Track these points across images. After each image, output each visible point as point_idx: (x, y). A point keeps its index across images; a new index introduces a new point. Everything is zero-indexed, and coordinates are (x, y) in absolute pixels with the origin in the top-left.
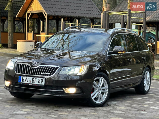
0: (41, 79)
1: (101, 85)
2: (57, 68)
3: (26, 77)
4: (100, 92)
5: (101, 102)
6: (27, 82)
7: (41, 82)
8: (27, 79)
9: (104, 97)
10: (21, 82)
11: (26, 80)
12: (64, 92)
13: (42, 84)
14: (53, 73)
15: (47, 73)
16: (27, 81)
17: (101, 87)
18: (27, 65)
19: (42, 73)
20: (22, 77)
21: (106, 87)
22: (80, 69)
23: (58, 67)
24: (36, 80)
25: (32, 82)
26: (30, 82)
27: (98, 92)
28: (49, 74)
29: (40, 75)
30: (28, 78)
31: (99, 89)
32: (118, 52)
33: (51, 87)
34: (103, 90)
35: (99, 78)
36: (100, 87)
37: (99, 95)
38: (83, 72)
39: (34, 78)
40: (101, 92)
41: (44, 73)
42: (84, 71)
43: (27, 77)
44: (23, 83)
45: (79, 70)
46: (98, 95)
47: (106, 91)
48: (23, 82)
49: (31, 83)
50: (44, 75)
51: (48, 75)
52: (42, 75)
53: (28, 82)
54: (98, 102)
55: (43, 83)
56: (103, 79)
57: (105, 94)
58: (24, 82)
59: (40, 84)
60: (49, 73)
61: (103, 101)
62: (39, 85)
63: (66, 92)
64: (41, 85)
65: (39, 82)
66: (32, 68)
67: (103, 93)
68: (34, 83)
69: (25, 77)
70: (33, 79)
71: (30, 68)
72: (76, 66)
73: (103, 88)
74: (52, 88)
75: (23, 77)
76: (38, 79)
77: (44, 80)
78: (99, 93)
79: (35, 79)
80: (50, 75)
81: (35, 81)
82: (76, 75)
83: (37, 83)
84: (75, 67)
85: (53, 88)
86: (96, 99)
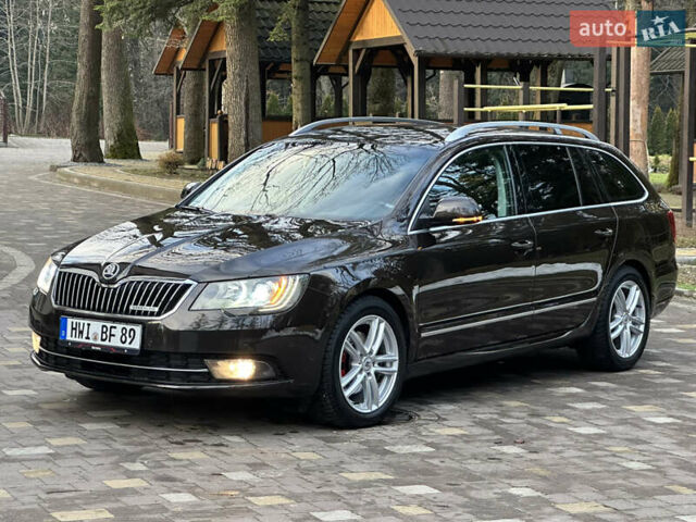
0: (128, 327)
1: (376, 348)
2: (187, 287)
3: (82, 322)
4: (372, 370)
5: (374, 408)
6: (84, 340)
7: (129, 340)
8: (86, 327)
9: (386, 391)
10: (69, 338)
11: (81, 332)
12: (209, 378)
13: (132, 346)
14: (171, 308)
15: (149, 305)
16: (85, 335)
17: (375, 352)
18: (90, 278)
19: (131, 307)
20: (70, 320)
21: (393, 354)
22: (271, 291)
23: (190, 285)
24: (113, 331)
25: (102, 340)
26: (95, 339)
27: (364, 373)
28: (156, 309)
29: (127, 312)
30: (89, 325)
31: (369, 360)
32: (455, 220)
33: (166, 358)
34: (382, 364)
35: (371, 321)
36: (371, 352)
37: (367, 383)
38: (285, 300)
39: (109, 325)
40: (376, 374)
41: (138, 308)
42: (288, 296)
43: (86, 322)
44: (73, 343)
45: (267, 295)
46: (363, 383)
47: (391, 369)
48: (73, 339)
49: (99, 342)
50: (139, 313)
51: (152, 314)
52: (133, 313)
53: (88, 338)
54: (362, 408)
55: (136, 345)
56: (383, 326)
57: (385, 380)
58: (77, 340)
59: (127, 345)
60: (156, 305)
61: (380, 405)
62: (123, 349)
63: (218, 377)
64: (129, 350)
65: (123, 339)
66: (103, 289)
67: (379, 377)
68: (106, 343)
69: (78, 321)
70: (103, 326)
71: (98, 287)
72: (259, 280)
73: (381, 358)
74: (168, 361)
75: (75, 321)
76: (120, 326)
77: (138, 329)
78: (369, 374)
79: (111, 327)
80: (159, 314)
81: (111, 335)
82: (255, 313)
83: (115, 342)
84: (254, 281)
85: (172, 362)
86: (357, 397)
